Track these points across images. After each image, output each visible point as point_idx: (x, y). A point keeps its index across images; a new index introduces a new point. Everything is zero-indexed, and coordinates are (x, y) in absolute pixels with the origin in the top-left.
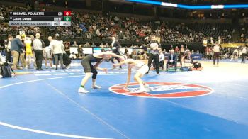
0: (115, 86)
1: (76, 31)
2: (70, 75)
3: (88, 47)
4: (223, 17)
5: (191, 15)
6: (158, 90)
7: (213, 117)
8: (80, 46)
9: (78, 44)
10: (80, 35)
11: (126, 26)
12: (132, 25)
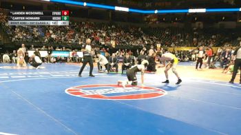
0: (71, 88)
1: (33, 35)
2: (27, 78)
3: (44, 50)
4: (176, 21)
5: (146, 19)
6: (113, 92)
7: (166, 118)
8: (37, 49)
9: (35, 47)
10: (37, 39)
11: (82, 30)
12: (87, 29)
